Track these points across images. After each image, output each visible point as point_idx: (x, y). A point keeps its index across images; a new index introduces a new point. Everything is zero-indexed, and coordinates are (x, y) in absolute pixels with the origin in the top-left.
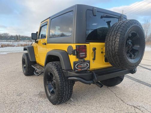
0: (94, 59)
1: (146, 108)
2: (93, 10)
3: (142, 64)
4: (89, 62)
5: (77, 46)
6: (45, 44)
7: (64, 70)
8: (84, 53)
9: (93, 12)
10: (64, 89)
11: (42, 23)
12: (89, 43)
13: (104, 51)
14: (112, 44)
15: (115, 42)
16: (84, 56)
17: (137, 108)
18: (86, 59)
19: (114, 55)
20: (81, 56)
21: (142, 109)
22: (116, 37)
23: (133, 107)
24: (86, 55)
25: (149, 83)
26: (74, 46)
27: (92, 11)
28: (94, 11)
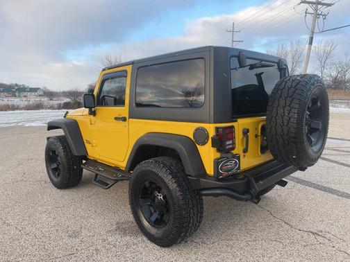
0: (245, 151)
1: (332, 233)
2: (238, 57)
3: (325, 154)
4: (239, 158)
5: (217, 129)
6: (124, 119)
7: (189, 176)
8: (231, 142)
9: (239, 60)
10: (190, 213)
11: (105, 72)
12: (236, 121)
13: (260, 134)
14: (283, 122)
15: (290, 119)
16: (231, 146)
17: (319, 235)
18: (234, 152)
19: (286, 142)
20: (228, 147)
21: (328, 236)
22: (291, 109)
23: (311, 234)
24: (234, 143)
25: (320, 184)
26: (211, 129)
27: (236, 59)
28: (241, 57)
